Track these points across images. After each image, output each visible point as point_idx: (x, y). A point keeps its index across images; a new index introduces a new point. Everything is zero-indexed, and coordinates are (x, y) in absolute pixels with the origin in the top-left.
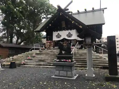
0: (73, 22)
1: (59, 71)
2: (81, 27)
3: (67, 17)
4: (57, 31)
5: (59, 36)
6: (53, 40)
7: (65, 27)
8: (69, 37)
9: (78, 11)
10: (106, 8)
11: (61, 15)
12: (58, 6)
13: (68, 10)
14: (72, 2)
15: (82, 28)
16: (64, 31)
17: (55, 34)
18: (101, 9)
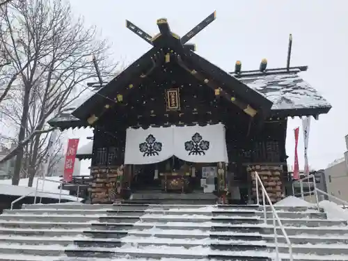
0: (217, 92)
3: (194, 72)
4: (145, 127)
5: (151, 147)
6: (126, 163)
7: (180, 112)
8: (197, 151)
10: (304, 69)
11: (168, 60)
12: (162, 22)
13: (192, 47)
14: (211, 18)
16: (173, 127)
17: (135, 137)
18: (290, 70)
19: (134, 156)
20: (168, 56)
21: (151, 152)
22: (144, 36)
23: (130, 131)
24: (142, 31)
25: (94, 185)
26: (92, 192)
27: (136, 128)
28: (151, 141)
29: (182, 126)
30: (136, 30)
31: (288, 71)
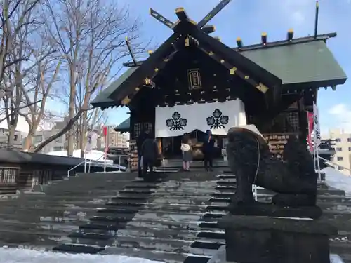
2: (263, 88)
3: (211, 54)
4: (172, 106)
6: (156, 137)
7: (201, 90)
8: (217, 125)
9: (239, 43)
10: (334, 35)
11: (187, 44)
13: (211, 29)
15: (268, 91)
16: (196, 104)
17: (163, 114)
18: (318, 38)
19: (162, 132)
20: (187, 41)
21: (177, 127)
22: (166, 22)
23: (159, 109)
24: (164, 18)
25: (132, 155)
26: (131, 161)
27: (164, 106)
28: (177, 117)
29: (204, 102)
30: (159, 17)
31: (315, 39)
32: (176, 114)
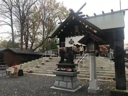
0: (86, 27)
1: (59, 82)
2: (95, 31)
3: (80, 21)
4: (70, 37)
6: (66, 47)
7: (78, 32)
9: (95, 14)
11: (73, 19)
12: (70, 9)
13: (81, 13)
14: (85, 4)
15: (97, 32)
16: (77, 36)
17: (67, 40)
19: (67, 45)
20: (73, 17)
21: (71, 44)
23: (66, 38)
27: (68, 37)
29: (79, 36)
32: (71, 40)
